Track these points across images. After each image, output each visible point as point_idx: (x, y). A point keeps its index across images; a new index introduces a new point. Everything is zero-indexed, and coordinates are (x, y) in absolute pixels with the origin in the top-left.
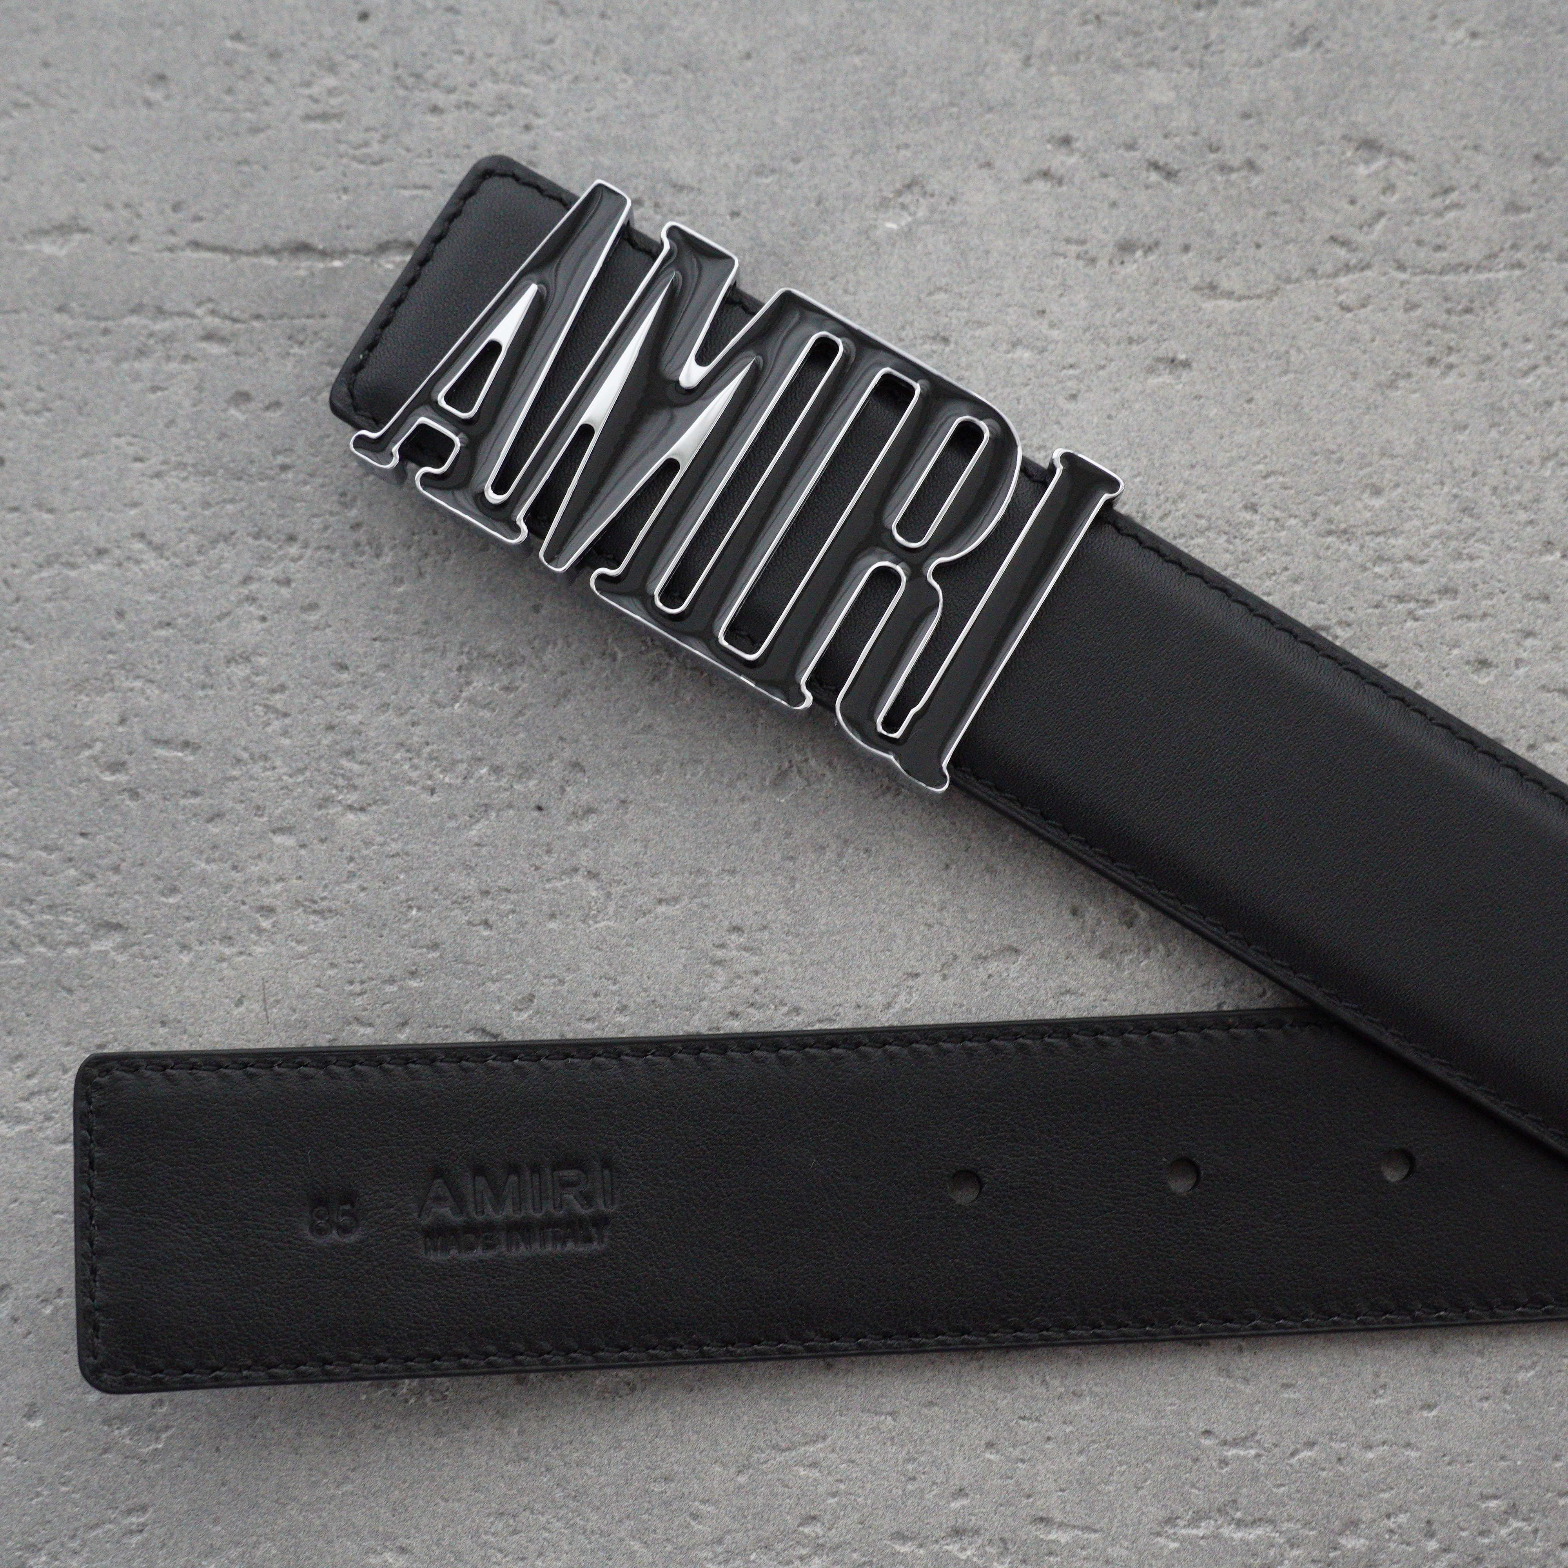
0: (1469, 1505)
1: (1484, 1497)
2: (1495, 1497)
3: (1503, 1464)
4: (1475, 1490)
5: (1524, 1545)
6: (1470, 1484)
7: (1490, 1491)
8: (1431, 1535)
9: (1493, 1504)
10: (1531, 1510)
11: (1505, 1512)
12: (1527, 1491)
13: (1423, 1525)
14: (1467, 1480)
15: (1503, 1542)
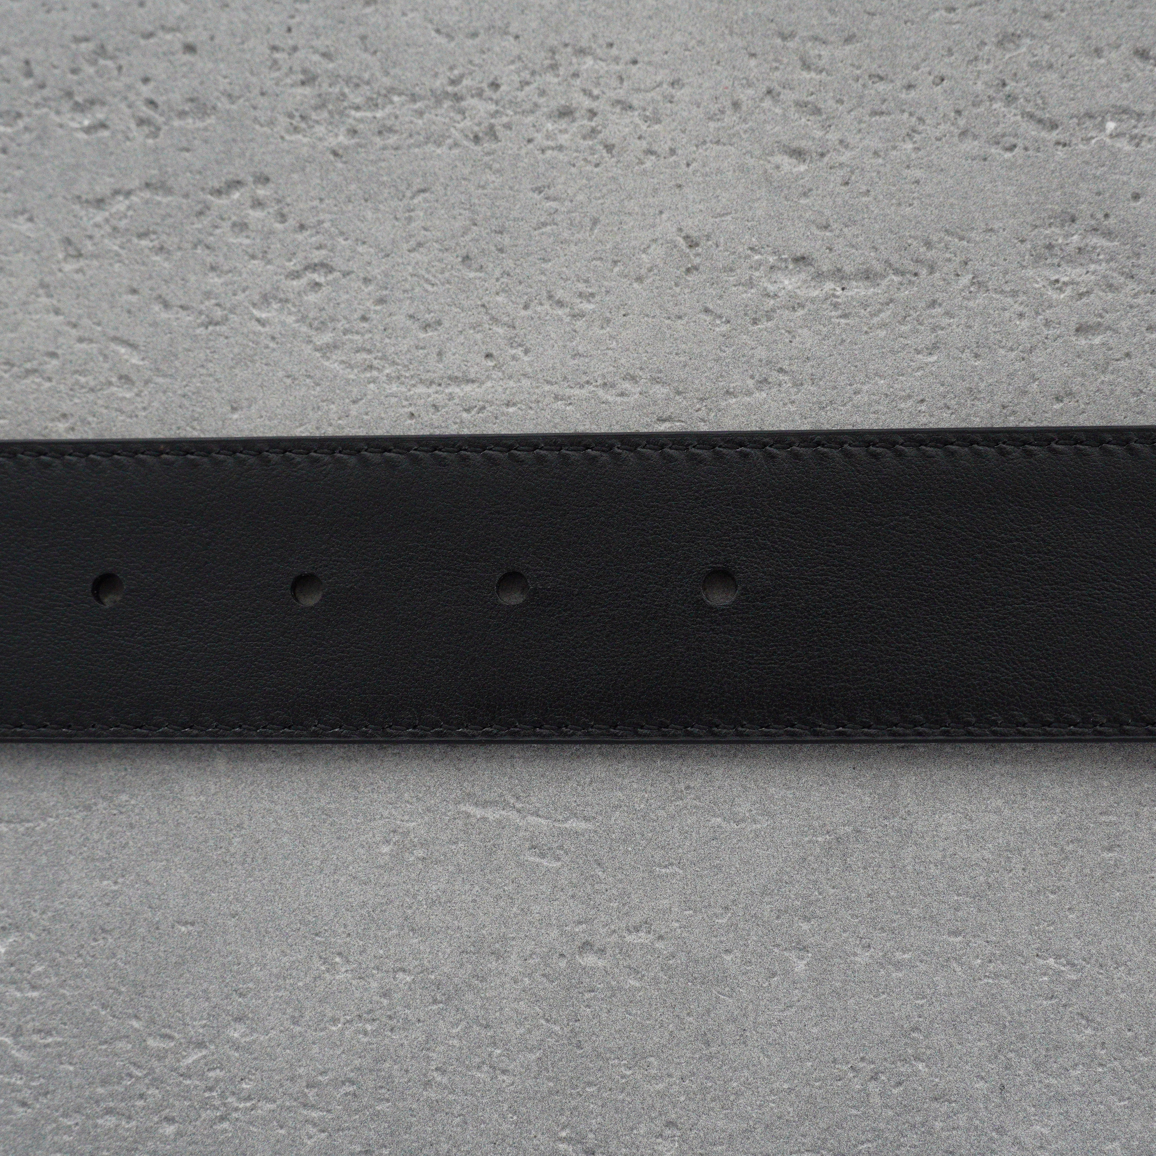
0: (62, 46)
1: (78, 40)
2: (86, 39)
3: (93, 11)
4: (68, 33)
5: (109, 79)
6: (64, 28)
7: (81, 33)
8: (29, 74)
9: (83, 46)
10: (117, 49)
11: (95, 52)
12: (113, 33)
13: (21, 64)
14: (61, 24)
15: (90, 77)
